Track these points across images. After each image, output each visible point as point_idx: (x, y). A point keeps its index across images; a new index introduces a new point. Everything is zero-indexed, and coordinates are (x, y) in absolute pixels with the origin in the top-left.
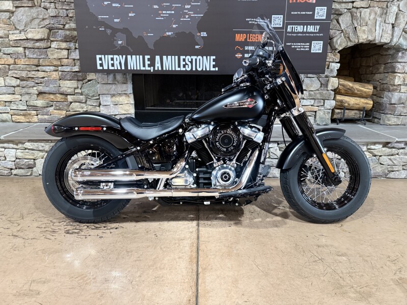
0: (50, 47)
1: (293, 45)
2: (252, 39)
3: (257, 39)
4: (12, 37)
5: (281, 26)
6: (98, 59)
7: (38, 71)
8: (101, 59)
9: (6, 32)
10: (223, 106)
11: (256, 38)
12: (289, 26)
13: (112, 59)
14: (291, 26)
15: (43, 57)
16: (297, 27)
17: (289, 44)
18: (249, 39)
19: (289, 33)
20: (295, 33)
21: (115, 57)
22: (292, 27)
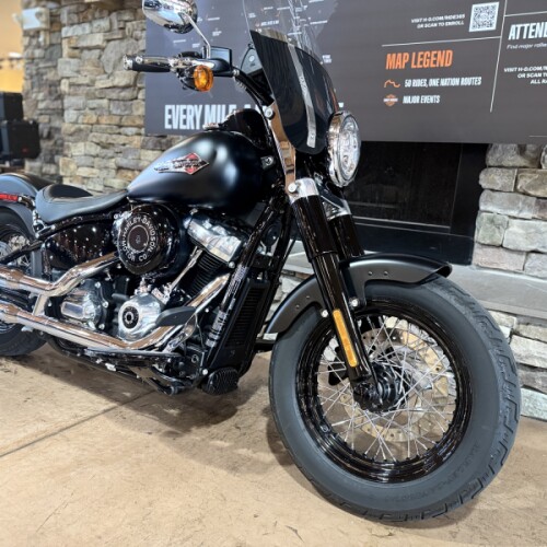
0: (136, 98)
1: (523, 72)
2: (421, 63)
3: (435, 62)
4: (99, 85)
5: (494, 28)
6: (167, 112)
7: (120, 134)
8: (170, 112)
9: (93, 77)
11: (433, 59)
12: (513, 27)
13: (185, 112)
14: (519, 26)
15: (127, 112)
16: (534, 27)
17: (511, 70)
18: (416, 64)
19: (514, 42)
20: (528, 41)
21: (190, 107)
22: (522, 29)
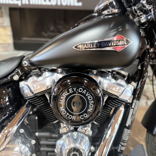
10: (73, 48)
